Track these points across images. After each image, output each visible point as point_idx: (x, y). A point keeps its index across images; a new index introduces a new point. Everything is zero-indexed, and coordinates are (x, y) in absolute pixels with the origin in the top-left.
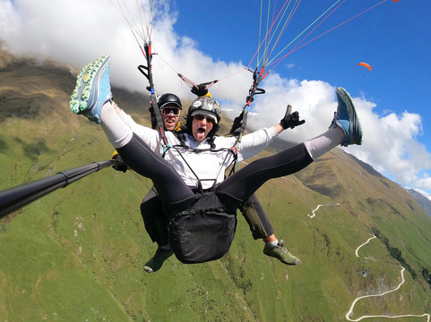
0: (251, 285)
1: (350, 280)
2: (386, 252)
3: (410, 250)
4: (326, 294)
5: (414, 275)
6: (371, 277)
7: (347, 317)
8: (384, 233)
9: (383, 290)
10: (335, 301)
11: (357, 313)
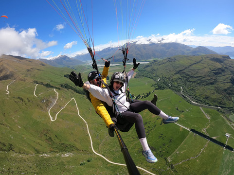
0: (11, 145)
1: (41, 107)
2: (45, 87)
3: (52, 81)
4: (38, 120)
5: (59, 89)
6: (47, 100)
7: (53, 121)
8: (39, 81)
9: (54, 101)
10: (43, 119)
11: (53, 116)
